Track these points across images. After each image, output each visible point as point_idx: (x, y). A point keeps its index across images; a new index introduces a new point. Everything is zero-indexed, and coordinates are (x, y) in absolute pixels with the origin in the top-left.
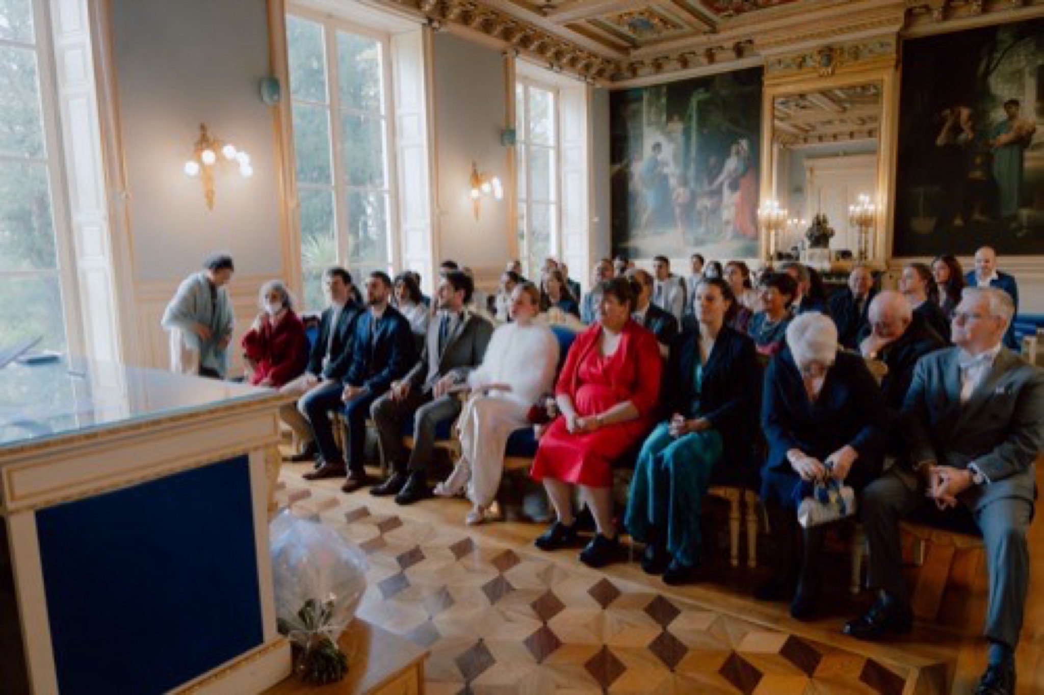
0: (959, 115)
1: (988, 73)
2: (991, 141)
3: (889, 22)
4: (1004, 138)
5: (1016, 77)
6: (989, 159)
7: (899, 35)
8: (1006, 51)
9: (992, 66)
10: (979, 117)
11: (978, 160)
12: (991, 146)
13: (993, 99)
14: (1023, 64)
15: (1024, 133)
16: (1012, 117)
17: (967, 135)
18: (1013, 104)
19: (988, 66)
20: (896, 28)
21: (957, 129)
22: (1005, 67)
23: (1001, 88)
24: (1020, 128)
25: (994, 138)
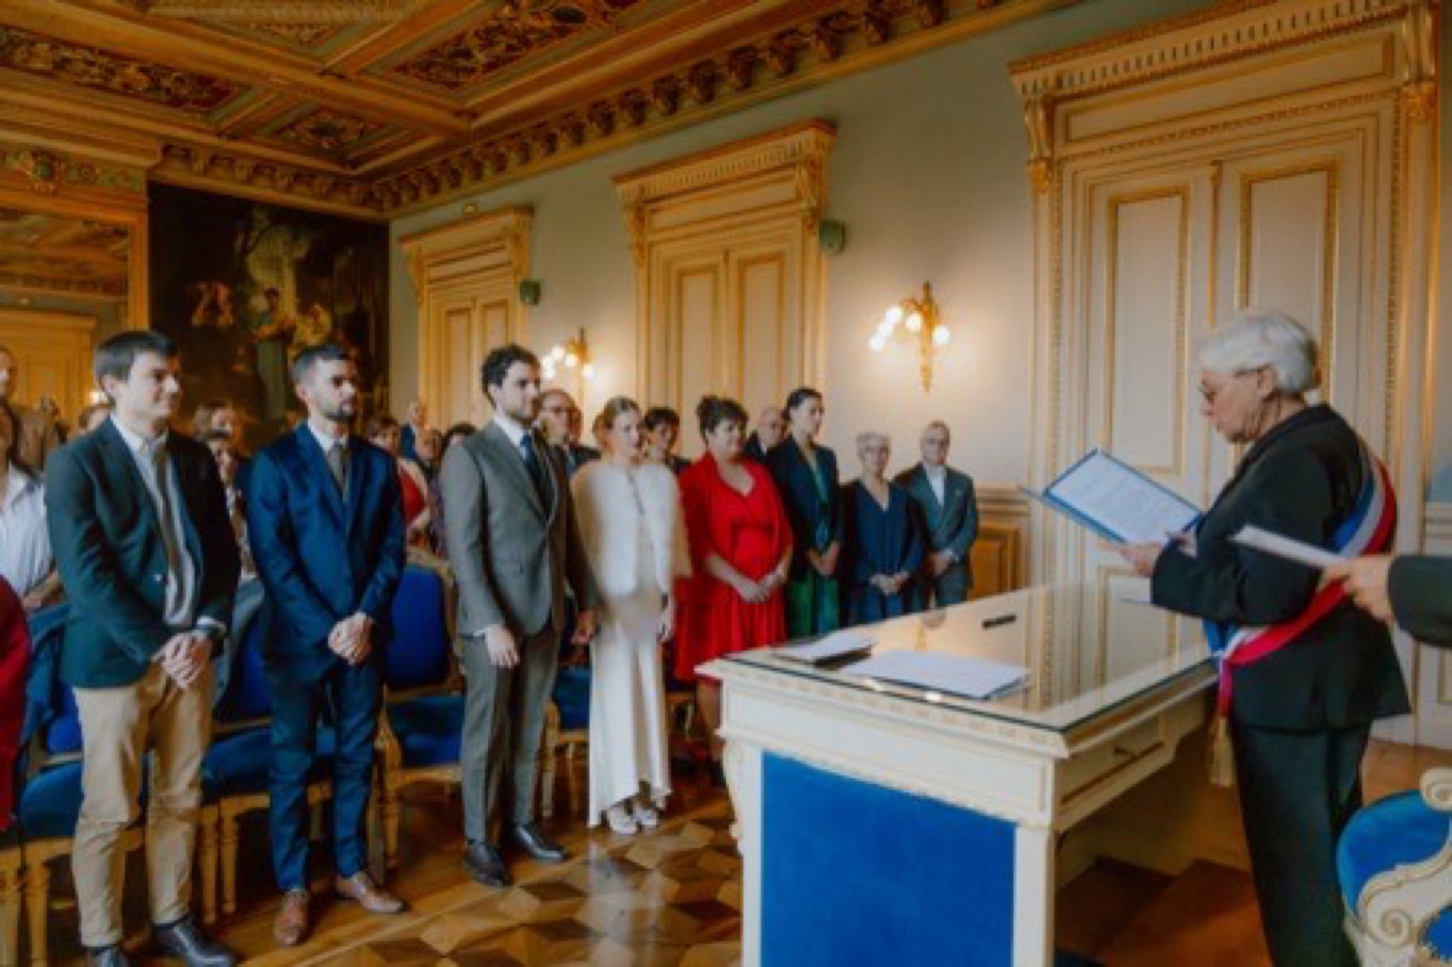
0: (217, 293)
1: (245, 251)
2: (254, 331)
3: (144, 152)
4: (267, 330)
5: (274, 264)
6: (252, 353)
7: (150, 171)
8: (262, 233)
9: (251, 243)
10: (239, 301)
11: (241, 351)
12: (254, 337)
13: (253, 283)
14: (280, 252)
15: (286, 327)
16: (273, 308)
17: (225, 319)
18: (272, 294)
19: (245, 242)
20: (147, 162)
21: (214, 309)
22: (262, 250)
23: (261, 275)
24: (282, 322)
25: (257, 328)
